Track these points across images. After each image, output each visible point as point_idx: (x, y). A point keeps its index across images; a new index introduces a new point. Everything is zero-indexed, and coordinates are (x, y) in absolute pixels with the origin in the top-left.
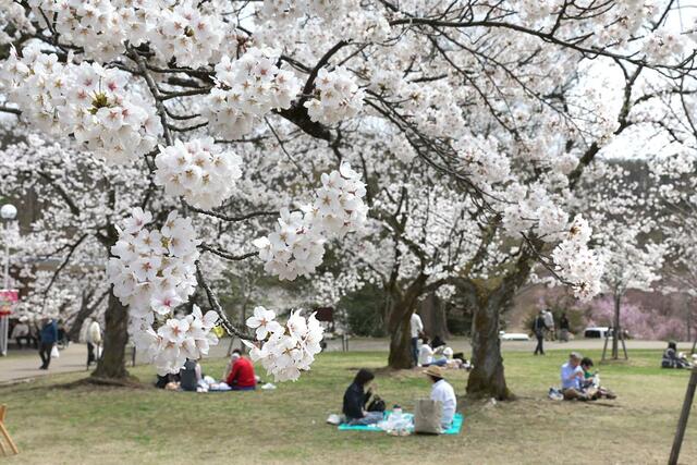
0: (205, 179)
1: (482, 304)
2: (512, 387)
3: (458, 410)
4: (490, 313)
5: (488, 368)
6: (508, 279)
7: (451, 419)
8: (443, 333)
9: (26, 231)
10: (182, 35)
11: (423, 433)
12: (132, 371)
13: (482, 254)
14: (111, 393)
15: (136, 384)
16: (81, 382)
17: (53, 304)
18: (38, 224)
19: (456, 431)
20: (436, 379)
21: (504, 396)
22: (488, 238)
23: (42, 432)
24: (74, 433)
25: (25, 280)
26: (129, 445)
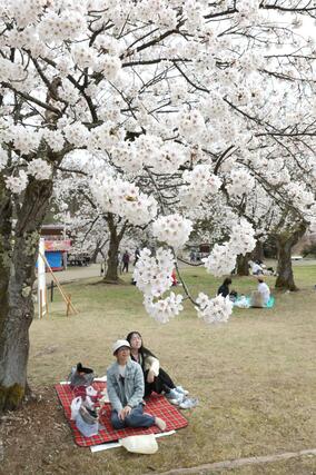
0: (175, 233)
1: (283, 246)
2: (297, 284)
3: (271, 295)
4: (286, 250)
5: (286, 276)
6: (295, 234)
7: (268, 301)
8: (262, 257)
9: (73, 215)
10: (164, 159)
11: (255, 307)
12: (120, 277)
13: (282, 222)
14: (113, 287)
15: (122, 283)
16: (99, 282)
17: (85, 247)
18: (78, 213)
19: (271, 305)
20: (261, 282)
21: (293, 289)
22: (285, 214)
23: (86, 305)
24: (99, 305)
25: (74, 237)
26: (123, 312)
